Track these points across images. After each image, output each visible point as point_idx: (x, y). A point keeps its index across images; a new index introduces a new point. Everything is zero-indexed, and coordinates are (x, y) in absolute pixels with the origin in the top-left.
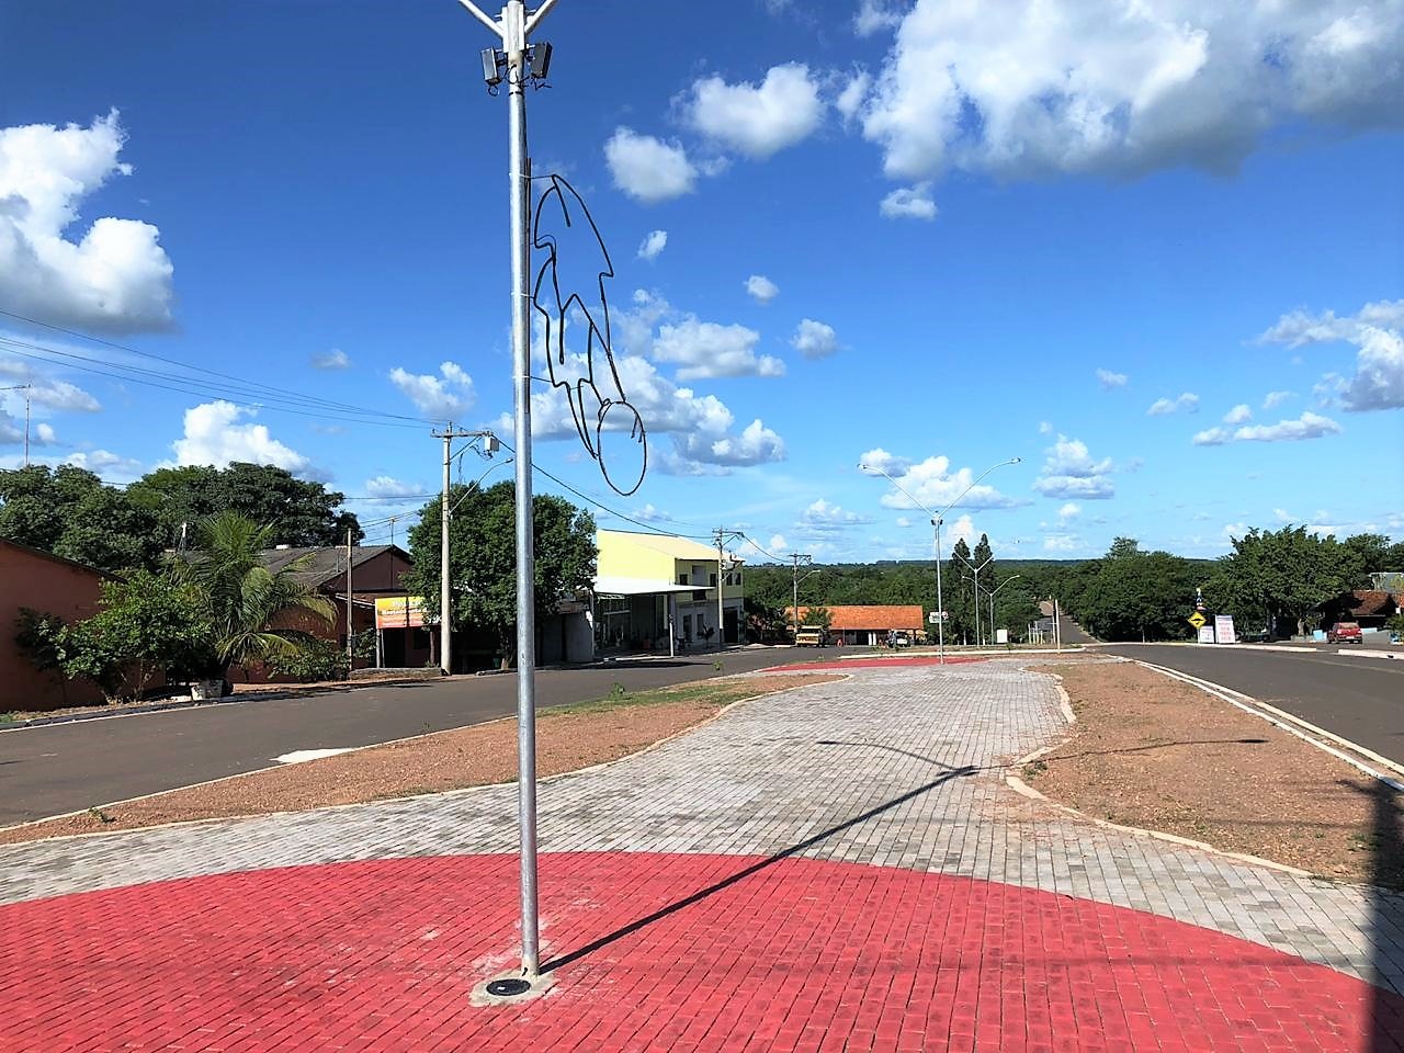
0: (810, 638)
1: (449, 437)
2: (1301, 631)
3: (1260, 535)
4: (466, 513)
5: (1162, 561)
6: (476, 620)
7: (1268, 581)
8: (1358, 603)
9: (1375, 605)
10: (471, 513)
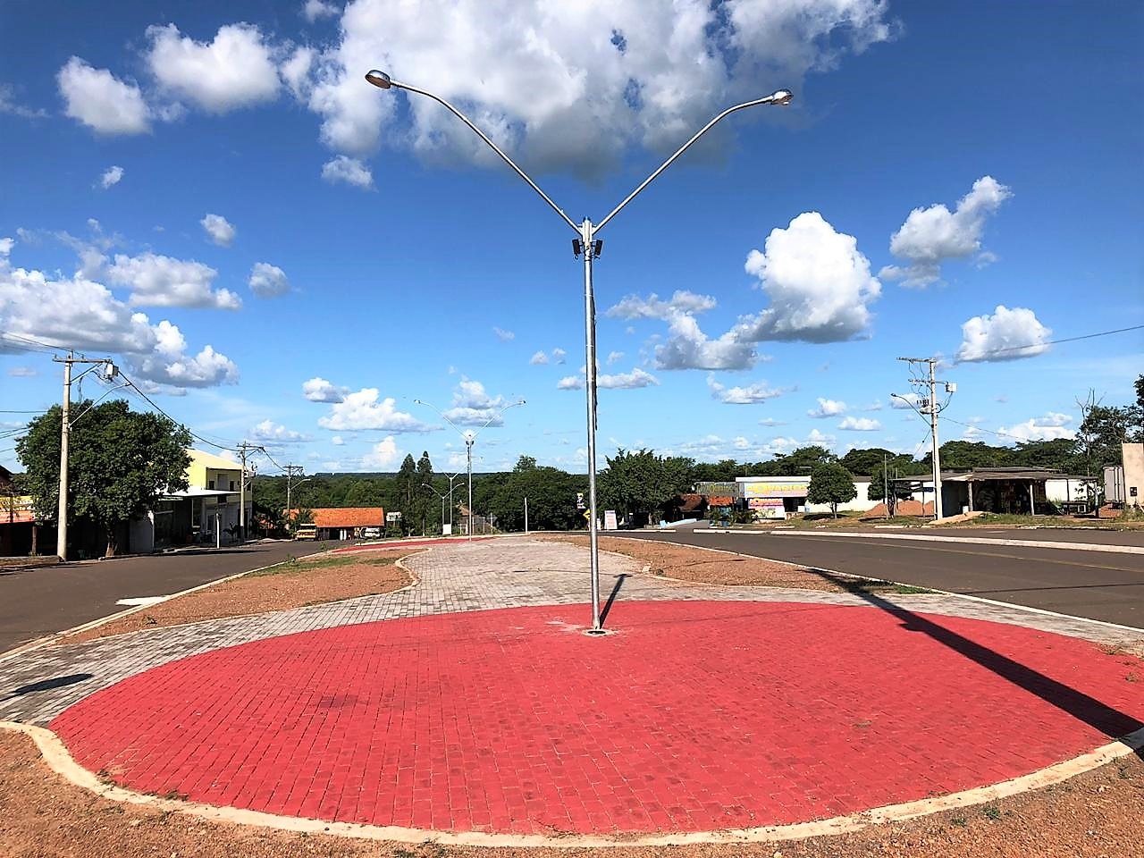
0: (309, 534)
1: (70, 362)
2: (650, 522)
3: (625, 456)
4: (84, 426)
5: (551, 473)
6: (92, 515)
7: (631, 487)
8: (683, 503)
9: (694, 504)
10: (87, 426)
